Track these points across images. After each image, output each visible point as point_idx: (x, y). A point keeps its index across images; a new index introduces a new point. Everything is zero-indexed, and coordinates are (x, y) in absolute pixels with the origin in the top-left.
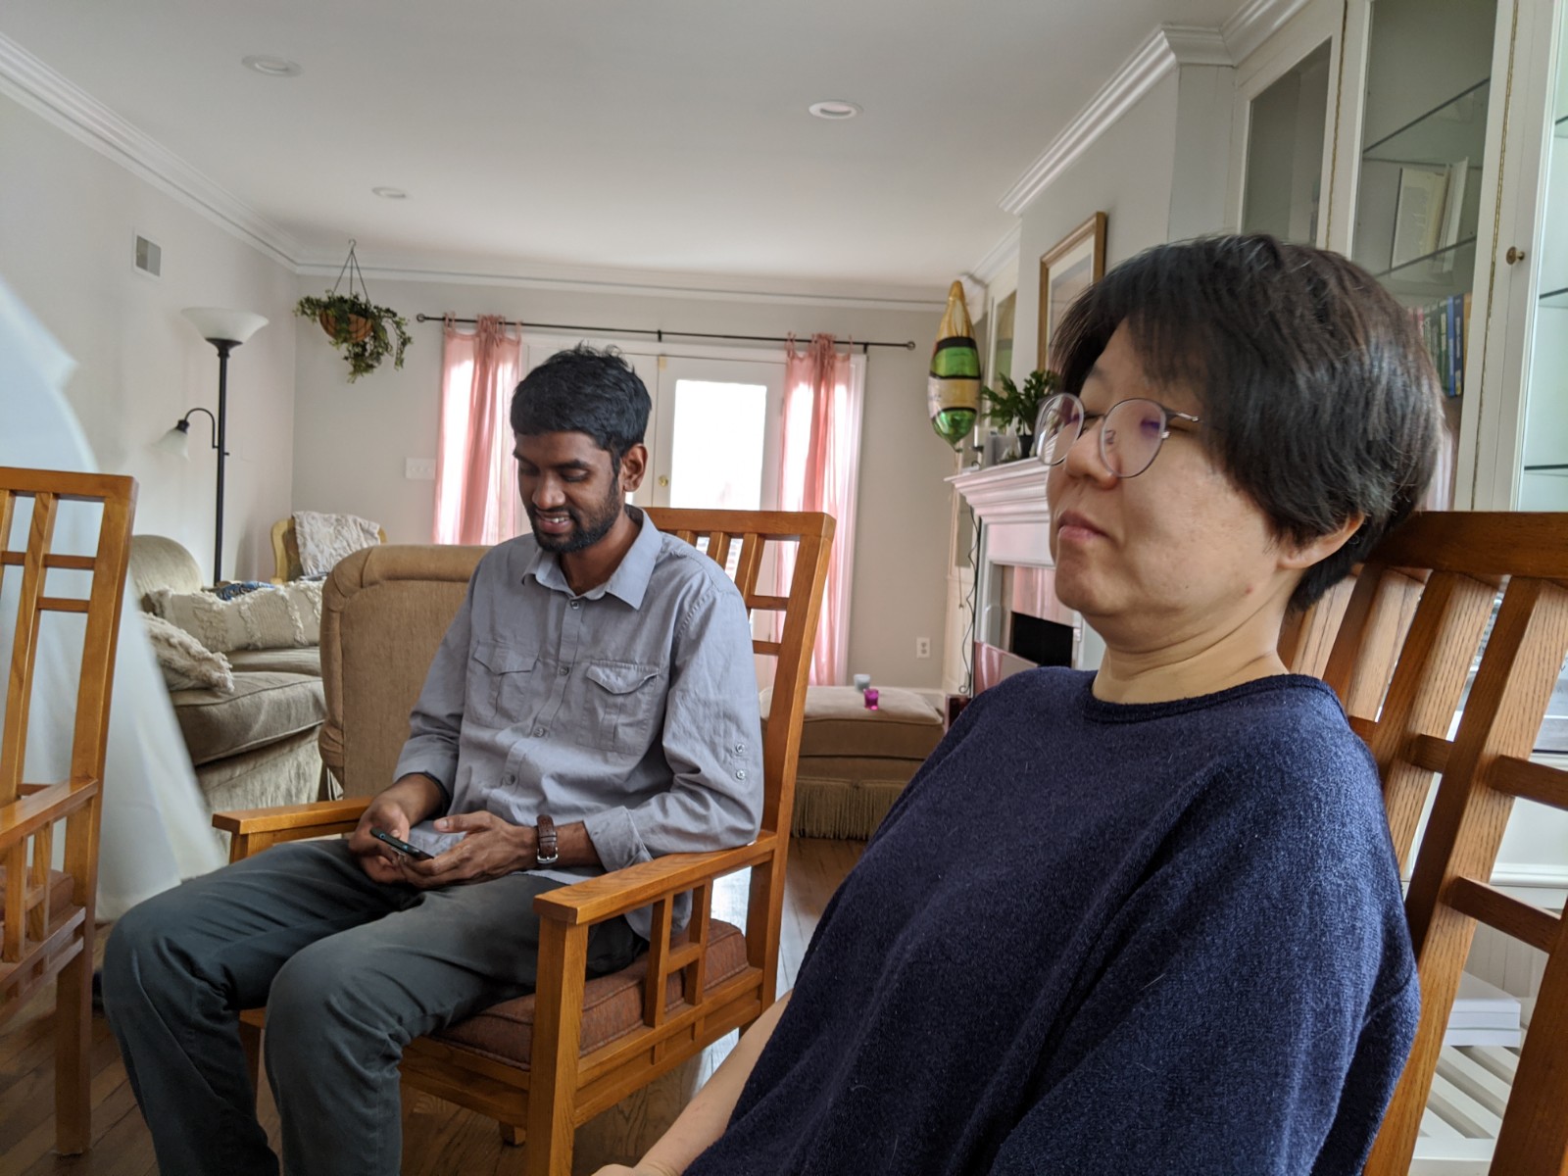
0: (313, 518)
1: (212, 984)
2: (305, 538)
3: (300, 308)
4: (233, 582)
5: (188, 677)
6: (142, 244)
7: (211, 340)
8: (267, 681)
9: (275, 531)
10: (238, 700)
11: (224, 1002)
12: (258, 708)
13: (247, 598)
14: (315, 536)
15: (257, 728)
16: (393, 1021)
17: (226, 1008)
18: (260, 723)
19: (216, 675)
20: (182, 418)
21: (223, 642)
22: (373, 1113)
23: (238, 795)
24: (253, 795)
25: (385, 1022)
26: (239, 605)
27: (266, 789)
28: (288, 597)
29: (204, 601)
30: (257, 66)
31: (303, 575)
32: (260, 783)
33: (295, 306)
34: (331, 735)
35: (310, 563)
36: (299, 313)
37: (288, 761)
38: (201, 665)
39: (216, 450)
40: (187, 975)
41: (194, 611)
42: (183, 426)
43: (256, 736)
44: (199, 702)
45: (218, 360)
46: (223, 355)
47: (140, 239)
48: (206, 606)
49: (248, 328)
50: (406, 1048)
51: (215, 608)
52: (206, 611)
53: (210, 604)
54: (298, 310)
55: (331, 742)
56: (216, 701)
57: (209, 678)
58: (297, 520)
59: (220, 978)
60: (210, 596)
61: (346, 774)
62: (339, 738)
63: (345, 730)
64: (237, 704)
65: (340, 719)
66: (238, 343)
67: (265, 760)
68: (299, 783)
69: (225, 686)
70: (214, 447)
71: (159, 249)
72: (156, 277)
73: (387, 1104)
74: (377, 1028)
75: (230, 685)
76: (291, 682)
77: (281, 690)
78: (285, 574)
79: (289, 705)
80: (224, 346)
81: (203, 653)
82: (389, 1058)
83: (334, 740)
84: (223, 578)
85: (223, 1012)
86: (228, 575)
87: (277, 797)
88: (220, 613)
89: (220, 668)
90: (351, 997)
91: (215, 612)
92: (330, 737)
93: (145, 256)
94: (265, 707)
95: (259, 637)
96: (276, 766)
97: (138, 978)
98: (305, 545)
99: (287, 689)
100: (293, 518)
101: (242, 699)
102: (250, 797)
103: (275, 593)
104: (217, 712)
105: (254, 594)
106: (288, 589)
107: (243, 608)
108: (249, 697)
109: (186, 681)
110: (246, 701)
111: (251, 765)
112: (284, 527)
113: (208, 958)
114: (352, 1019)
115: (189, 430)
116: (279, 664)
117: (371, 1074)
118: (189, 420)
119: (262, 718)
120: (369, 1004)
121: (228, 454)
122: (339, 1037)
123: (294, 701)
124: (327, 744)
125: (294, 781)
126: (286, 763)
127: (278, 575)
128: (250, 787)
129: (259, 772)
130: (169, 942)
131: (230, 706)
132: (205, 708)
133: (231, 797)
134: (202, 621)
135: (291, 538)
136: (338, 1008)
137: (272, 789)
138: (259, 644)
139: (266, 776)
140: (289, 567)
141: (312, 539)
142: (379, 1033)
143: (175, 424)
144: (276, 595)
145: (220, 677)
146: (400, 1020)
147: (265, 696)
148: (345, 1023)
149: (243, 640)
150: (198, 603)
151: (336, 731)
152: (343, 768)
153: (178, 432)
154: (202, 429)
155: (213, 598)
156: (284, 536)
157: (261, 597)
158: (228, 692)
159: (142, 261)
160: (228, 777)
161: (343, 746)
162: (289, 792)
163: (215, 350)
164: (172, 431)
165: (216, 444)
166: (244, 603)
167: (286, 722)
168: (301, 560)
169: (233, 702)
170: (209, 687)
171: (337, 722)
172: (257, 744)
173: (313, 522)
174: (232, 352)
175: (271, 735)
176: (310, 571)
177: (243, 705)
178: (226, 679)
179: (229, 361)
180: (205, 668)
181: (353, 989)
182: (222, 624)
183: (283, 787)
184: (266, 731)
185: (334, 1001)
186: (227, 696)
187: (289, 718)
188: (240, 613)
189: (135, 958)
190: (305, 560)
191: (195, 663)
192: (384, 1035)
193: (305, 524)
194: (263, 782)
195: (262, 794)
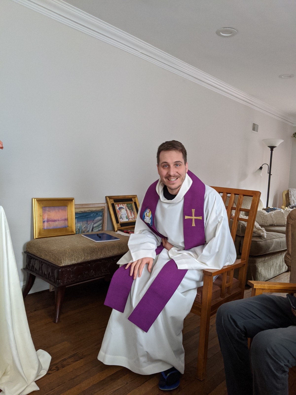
0: (294, 190)
1: (241, 330)
2: (291, 195)
3: (293, 135)
4: (271, 207)
5: (255, 233)
6: (254, 125)
7: (269, 147)
8: (275, 236)
9: (283, 194)
10: (267, 241)
11: (244, 335)
12: (272, 243)
13: (273, 212)
14: (294, 195)
15: (271, 248)
16: (286, 362)
17: (244, 337)
18: (272, 247)
19: (262, 233)
20: (261, 166)
21: (266, 223)
22: (279, 386)
23: (266, 265)
24: (270, 265)
25: (283, 361)
26: (271, 214)
27: (274, 264)
28: (284, 213)
29: (262, 212)
30: (282, 77)
31: (290, 205)
32: (272, 262)
33: (292, 135)
34: (287, 256)
35: (292, 202)
36: (293, 137)
37: (280, 257)
38: (258, 231)
39: (269, 174)
40: (235, 326)
41: (260, 215)
42: (261, 168)
43: (271, 250)
44: (257, 240)
45: (270, 151)
46: (272, 150)
47: (253, 124)
48: (263, 214)
49: (278, 143)
50: (291, 369)
51: (265, 214)
52: (263, 215)
53: (264, 213)
54: (293, 136)
55: (287, 259)
56: (261, 240)
57: (260, 234)
58: (289, 191)
59: (243, 329)
60: (264, 211)
61: (291, 268)
62: (290, 258)
63: (292, 256)
64: (266, 242)
65: (290, 253)
66: (276, 147)
67: (273, 257)
68: (283, 263)
69: (264, 237)
70: (268, 173)
71: (258, 125)
72: (257, 132)
73: (283, 384)
74: (281, 362)
75: (265, 236)
76: (282, 237)
77: (279, 239)
78: (285, 205)
79: (281, 243)
80: (272, 148)
81: (259, 228)
82: (284, 372)
83: (288, 258)
84: (268, 206)
85: (243, 338)
86: (270, 206)
87: (276, 266)
88: (266, 216)
89: (263, 232)
90: (274, 351)
91: (265, 215)
92: (287, 258)
93: (255, 128)
94: (274, 243)
95: (275, 223)
96: (277, 258)
97: (223, 323)
98: (291, 197)
99: (281, 238)
100: (288, 190)
101: (268, 240)
102: (269, 265)
103: (280, 211)
104: (261, 243)
105: (275, 211)
106: (284, 210)
107: (272, 215)
108: (270, 240)
109: (255, 234)
110: (269, 241)
111: (270, 257)
112: (286, 192)
113: (240, 323)
114: (273, 357)
115: (262, 169)
116: (280, 230)
117: (278, 375)
118: (262, 167)
119: (273, 246)
120: (278, 354)
121: (271, 175)
122: (269, 361)
123: (282, 242)
124: (286, 259)
125: (281, 263)
126: (280, 258)
127: (284, 204)
128: (269, 262)
129: (272, 259)
130: (231, 316)
131: (265, 242)
132: (258, 242)
133: (264, 265)
134: (262, 217)
135: (287, 195)
136: (269, 353)
137: (275, 264)
138: (275, 224)
139: (274, 260)
140: (286, 203)
141: (293, 196)
142: (281, 364)
143: (259, 168)
144: (281, 212)
145: (263, 234)
146: (288, 361)
147: (274, 239)
148: (271, 358)
149: (271, 223)
150: (261, 213)
151: (289, 256)
152: (291, 266)
153: (260, 170)
154: (266, 168)
155: (265, 212)
156: (286, 195)
157: (277, 212)
158: (264, 238)
159: (254, 129)
160: (264, 260)
161: (291, 260)
162: (280, 265)
163: (270, 149)
164: (258, 169)
165: (269, 172)
166: (272, 213)
167: (279, 247)
168: (290, 201)
169: (266, 241)
170: (260, 237)
171: (290, 254)
172: (271, 252)
173: (294, 191)
174: (274, 149)
175: (275, 250)
176: (292, 204)
177: (268, 242)
178: (264, 235)
179: (273, 151)
180: (259, 231)
181: (274, 349)
182: (266, 219)
183: (278, 264)
184: (274, 249)
185: (268, 350)
186: (264, 239)
187: (280, 246)
188: (271, 216)
189: (222, 318)
190: (291, 201)
191: (257, 230)
192: (283, 365)
193: (292, 192)
194: (273, 262)
195: (273, 265)
